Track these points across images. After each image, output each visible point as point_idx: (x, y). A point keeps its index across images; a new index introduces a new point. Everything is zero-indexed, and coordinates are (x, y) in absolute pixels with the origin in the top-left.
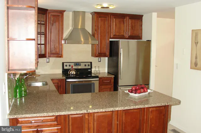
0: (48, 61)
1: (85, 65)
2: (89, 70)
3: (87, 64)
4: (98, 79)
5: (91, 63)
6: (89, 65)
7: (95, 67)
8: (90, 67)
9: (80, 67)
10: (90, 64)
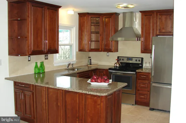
0: (108, 55)
1: (136, 60)
2: (140, 65)
3: (138, 59)
4: (135, 73)
5: (142, 59)
6: (139, 61)
7: (146, 62)
8: (140, 62)
9: (131, 62)
10: (140, 59)
